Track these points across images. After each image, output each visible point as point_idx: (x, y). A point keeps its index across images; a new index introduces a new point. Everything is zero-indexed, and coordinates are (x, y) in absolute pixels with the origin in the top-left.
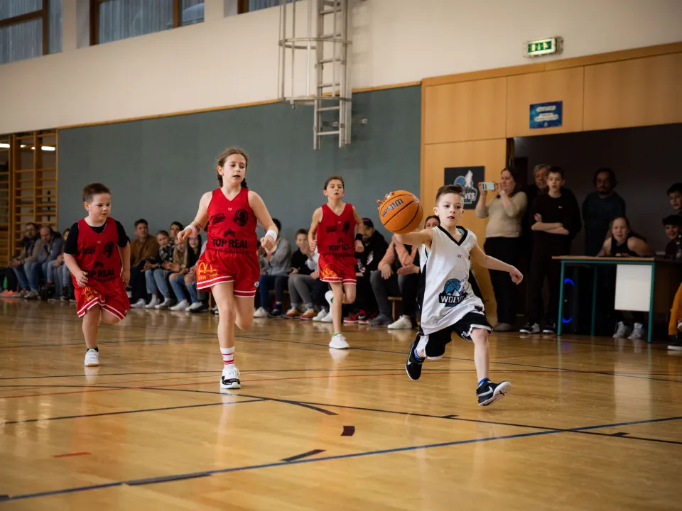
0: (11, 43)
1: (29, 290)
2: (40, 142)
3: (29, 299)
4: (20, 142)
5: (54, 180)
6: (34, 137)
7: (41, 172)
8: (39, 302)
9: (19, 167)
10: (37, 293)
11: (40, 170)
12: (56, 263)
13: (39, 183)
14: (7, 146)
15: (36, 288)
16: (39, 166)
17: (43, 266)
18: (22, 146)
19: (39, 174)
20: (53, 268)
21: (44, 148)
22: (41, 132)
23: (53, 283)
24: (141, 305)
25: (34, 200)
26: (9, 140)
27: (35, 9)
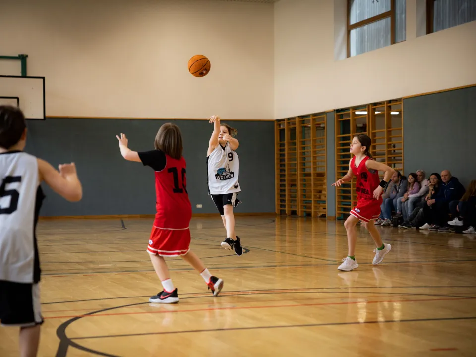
0: (367, 37)
1: (384, 219)
2: (390, 108)
3: (384, 225)
4: (374, 110)
5: (401, 137)
6: (385, 105)
7: (390, 131)
8: (392, 228)
9: (374, 128)
10: (390, 222)
11: (390, 130)
12: (403, 199)
13: (389, 139)
14: (366, 113)
15: (389, 217)
16: (389, 127)
17: (394, 201)
18: (376, 113)
19: (389, 132)
20: (401, 203)
21: (392, 113)
22: (390, 101)
23: (401, 214)
24: (471, 231)
25: (386, 152)
26: (367, 109)
27: (383, 11)
